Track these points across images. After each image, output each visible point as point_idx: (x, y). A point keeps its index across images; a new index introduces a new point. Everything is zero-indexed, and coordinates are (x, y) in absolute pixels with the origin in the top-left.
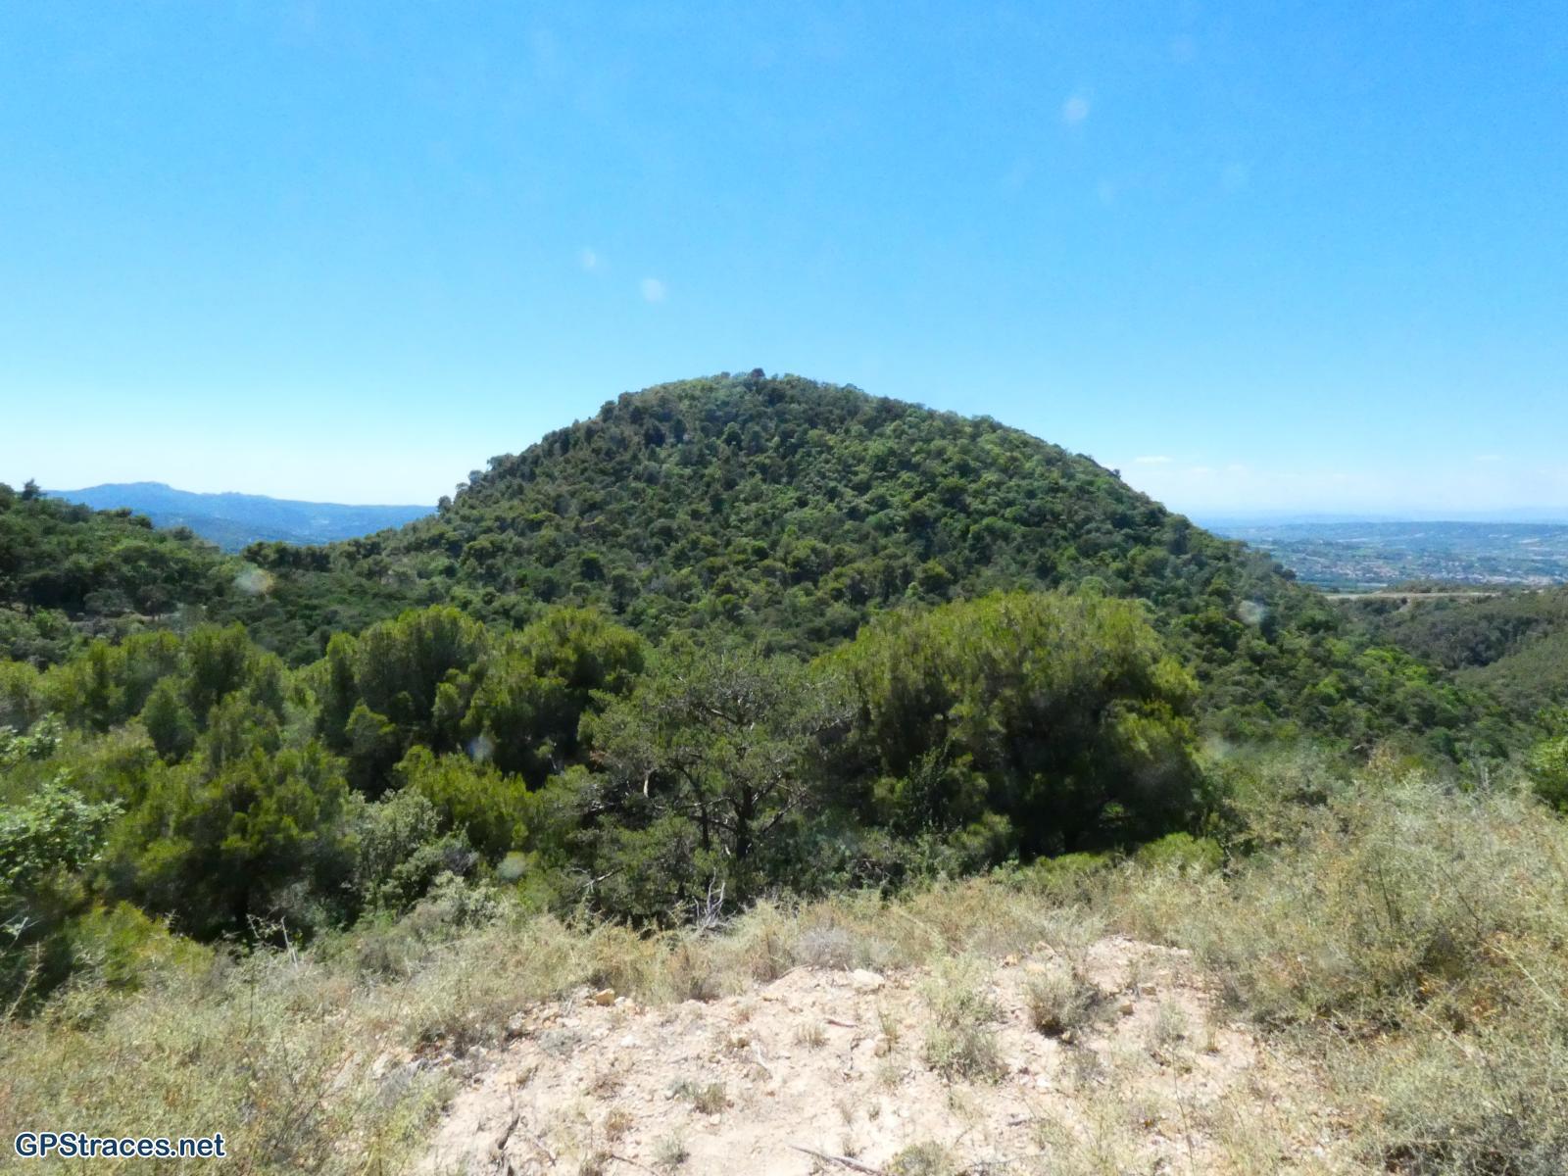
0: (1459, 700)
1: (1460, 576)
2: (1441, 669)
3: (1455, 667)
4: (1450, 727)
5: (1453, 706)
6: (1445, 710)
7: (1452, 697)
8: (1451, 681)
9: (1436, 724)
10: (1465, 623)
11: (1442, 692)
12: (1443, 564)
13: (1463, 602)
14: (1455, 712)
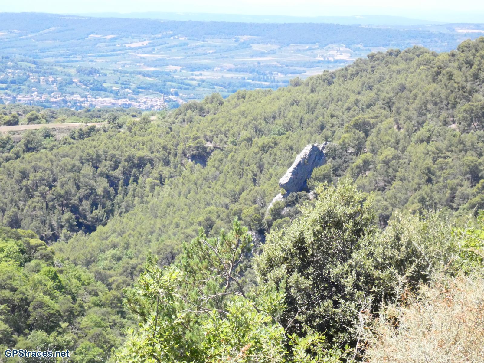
0: (60, 287)
1: (56, 97)
2: (35, 241)
3: (55, 237)
4: (49, 330)
5: (53, 298)
6: (41, 305)
7: (50, 283)
8: (48, 258)
9: (31, 327)
10: (63, 170)
11: (37, 276)
12: (33, 78)
13: (60, 137)
14: (56, 306)
